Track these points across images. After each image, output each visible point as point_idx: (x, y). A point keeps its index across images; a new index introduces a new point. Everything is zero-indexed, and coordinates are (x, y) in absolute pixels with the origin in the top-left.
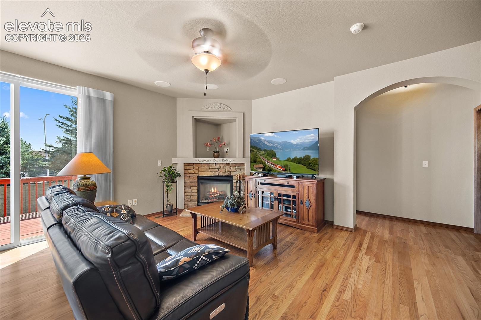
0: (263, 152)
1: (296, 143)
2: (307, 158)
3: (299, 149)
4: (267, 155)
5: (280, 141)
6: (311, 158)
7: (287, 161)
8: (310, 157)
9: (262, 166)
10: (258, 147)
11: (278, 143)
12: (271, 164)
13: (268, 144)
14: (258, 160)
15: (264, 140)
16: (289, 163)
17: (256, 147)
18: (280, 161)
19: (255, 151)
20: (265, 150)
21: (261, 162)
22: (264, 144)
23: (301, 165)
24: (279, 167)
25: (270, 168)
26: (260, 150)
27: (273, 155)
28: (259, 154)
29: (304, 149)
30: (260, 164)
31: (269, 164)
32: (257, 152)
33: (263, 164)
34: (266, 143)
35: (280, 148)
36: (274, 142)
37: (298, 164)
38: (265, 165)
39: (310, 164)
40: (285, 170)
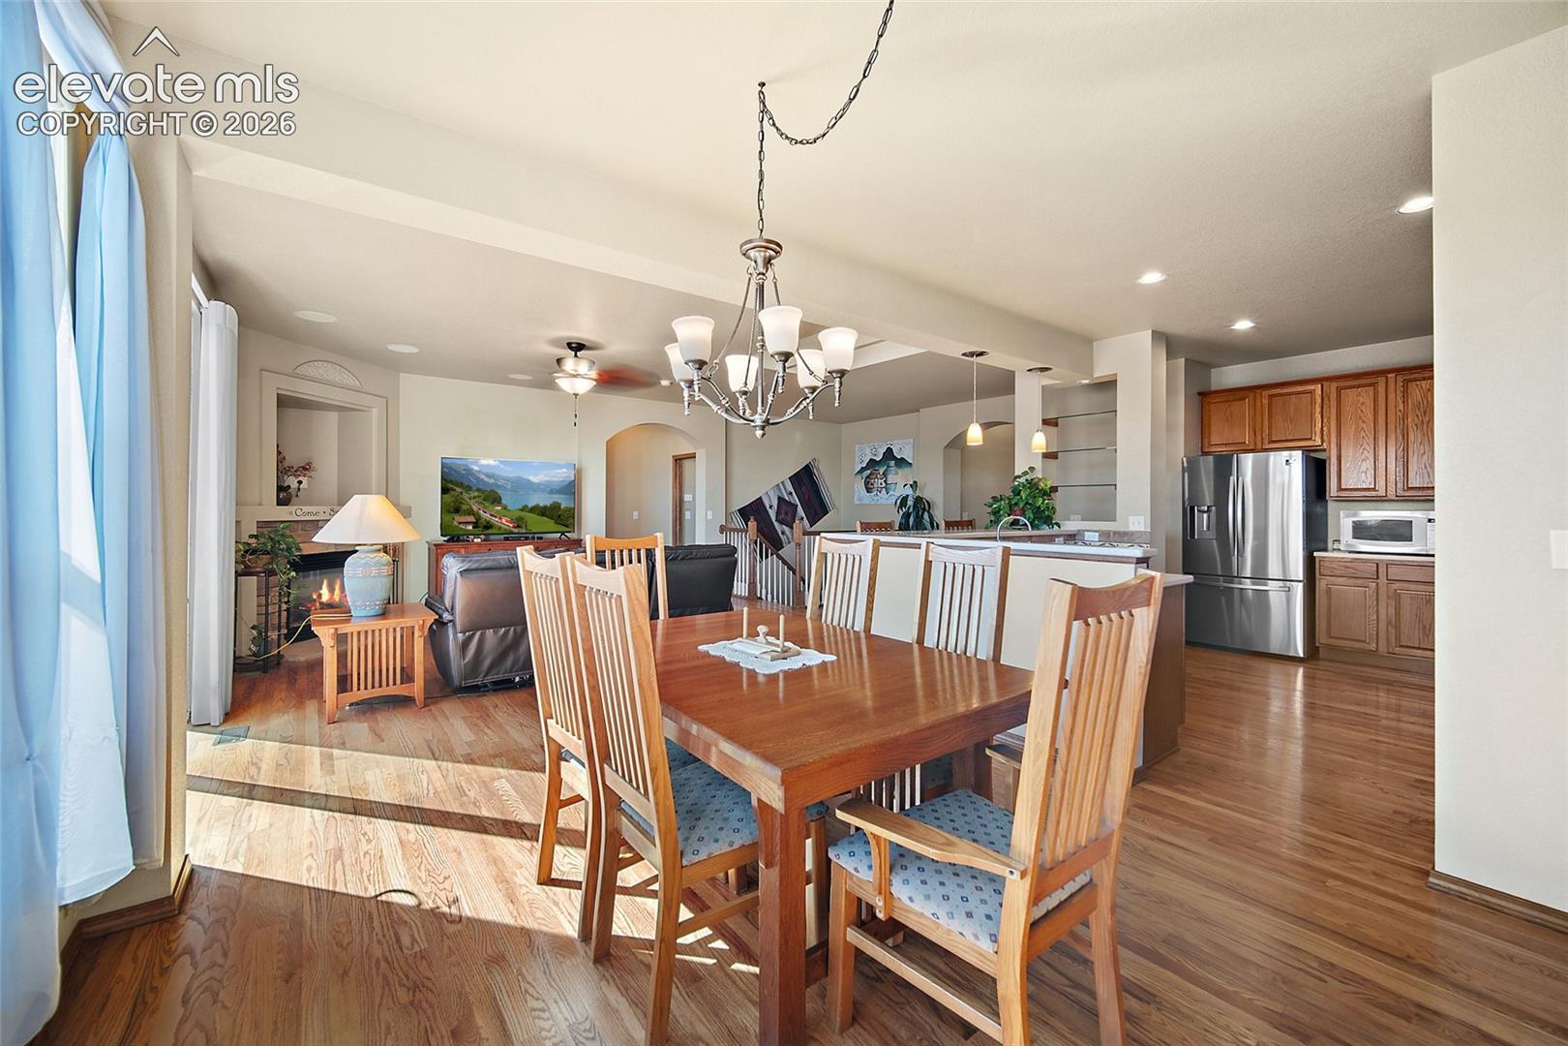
0: (476, 494)
1: (537, 481)
2: (556, 506)
3: (543, 491)
4: (484, 500)
5: (511, 475)
6: (562, 507)
7: (522, 510)
8: (559, 505)
9: (472, 519)
10: (466, 483)
11: (508, 480)
12: (491, 515)
13: (486, 479)
14: (464, 507)
15: (479, 472)
16: (526, 515)
17: (462, 484)
18: (509, 510)
19: (459, 490)
20: (478, 490)
21: (471, 512)
22: (478, 479)
23: (546, 519)
24: (507, 521)
25: (488, 522)
26: (469, 488)
27: (496, 500)
28: (465, 496)
29: (551, 492)
30: (469, 515)
31: (487, 516)
32: (461, 493)
33: (474, 515)
34: (483, 477)
35: (509, 487)
36: (498, 476)
37: (539, 517)
38: (478, 518)
39: (559, 516)
40: (518, 526)
